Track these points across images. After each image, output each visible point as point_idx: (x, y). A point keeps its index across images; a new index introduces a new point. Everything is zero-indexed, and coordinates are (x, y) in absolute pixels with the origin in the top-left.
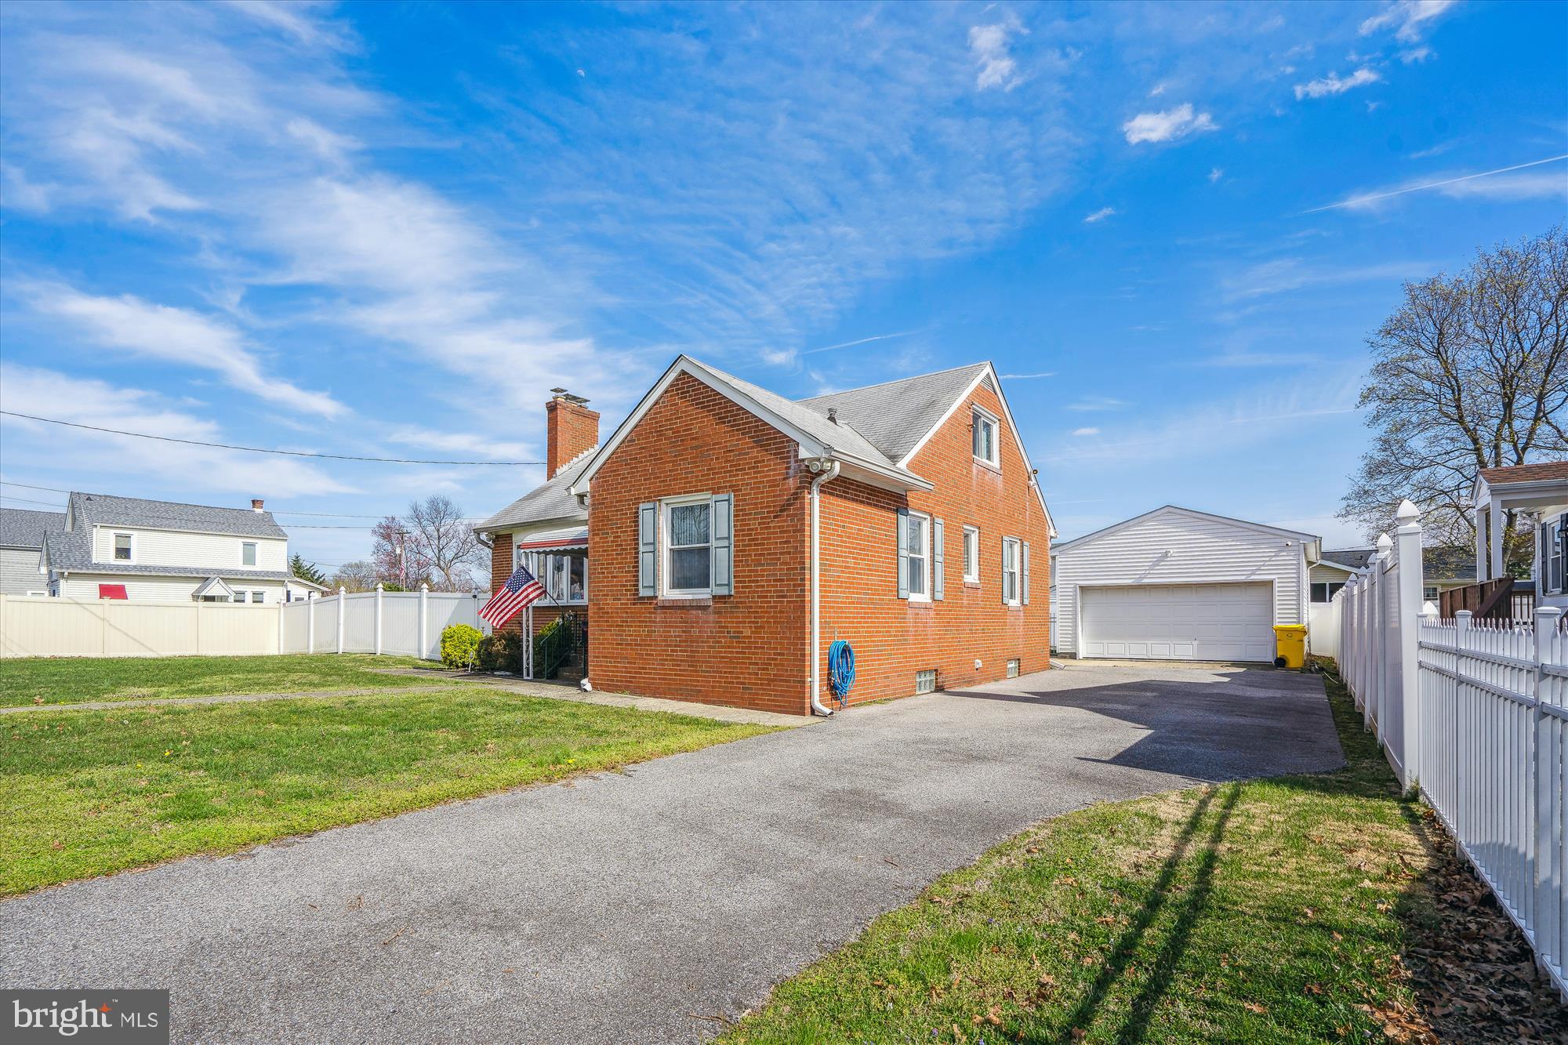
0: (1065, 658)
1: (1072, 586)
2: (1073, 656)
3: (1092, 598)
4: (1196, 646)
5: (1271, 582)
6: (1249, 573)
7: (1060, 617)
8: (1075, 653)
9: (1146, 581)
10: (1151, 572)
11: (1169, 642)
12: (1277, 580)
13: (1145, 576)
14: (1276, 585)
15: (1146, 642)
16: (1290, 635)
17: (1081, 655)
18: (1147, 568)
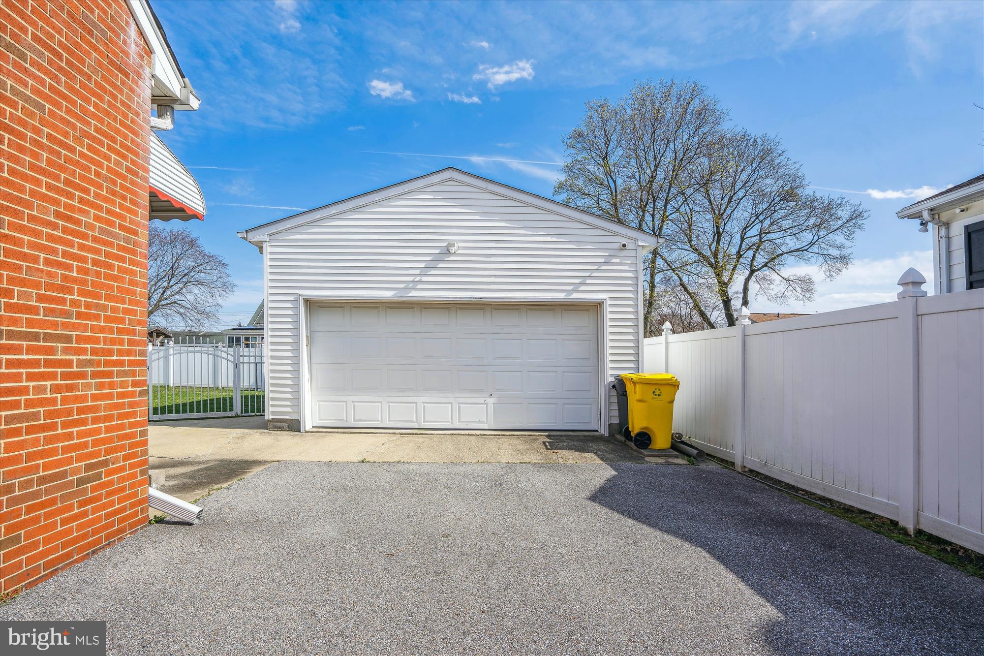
0: (280, 429)
1: (292, 298)
2: (294, 426)
3: (325, 320)
4: (491, 408)
5: (598, 306)
6: (570, 288)
7: (271, 354)
8: (298, 421)
9: (415, 294)
10: (424, 279)
11: (451, 400)
12: (609, 302)
13: (415, 284)
14: (608, 309)
15: (415, 399)
16: (657, 392)
17: (308, 424)
18: (418, 272)
